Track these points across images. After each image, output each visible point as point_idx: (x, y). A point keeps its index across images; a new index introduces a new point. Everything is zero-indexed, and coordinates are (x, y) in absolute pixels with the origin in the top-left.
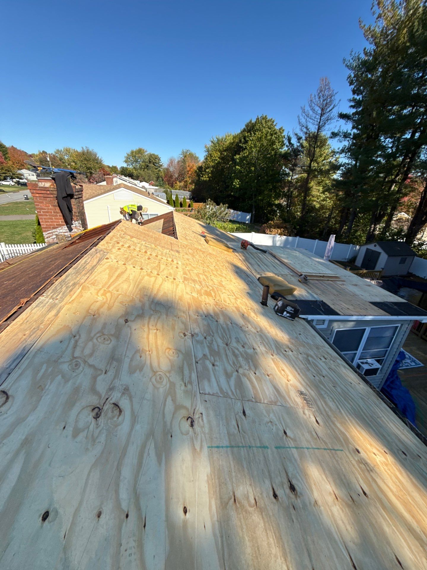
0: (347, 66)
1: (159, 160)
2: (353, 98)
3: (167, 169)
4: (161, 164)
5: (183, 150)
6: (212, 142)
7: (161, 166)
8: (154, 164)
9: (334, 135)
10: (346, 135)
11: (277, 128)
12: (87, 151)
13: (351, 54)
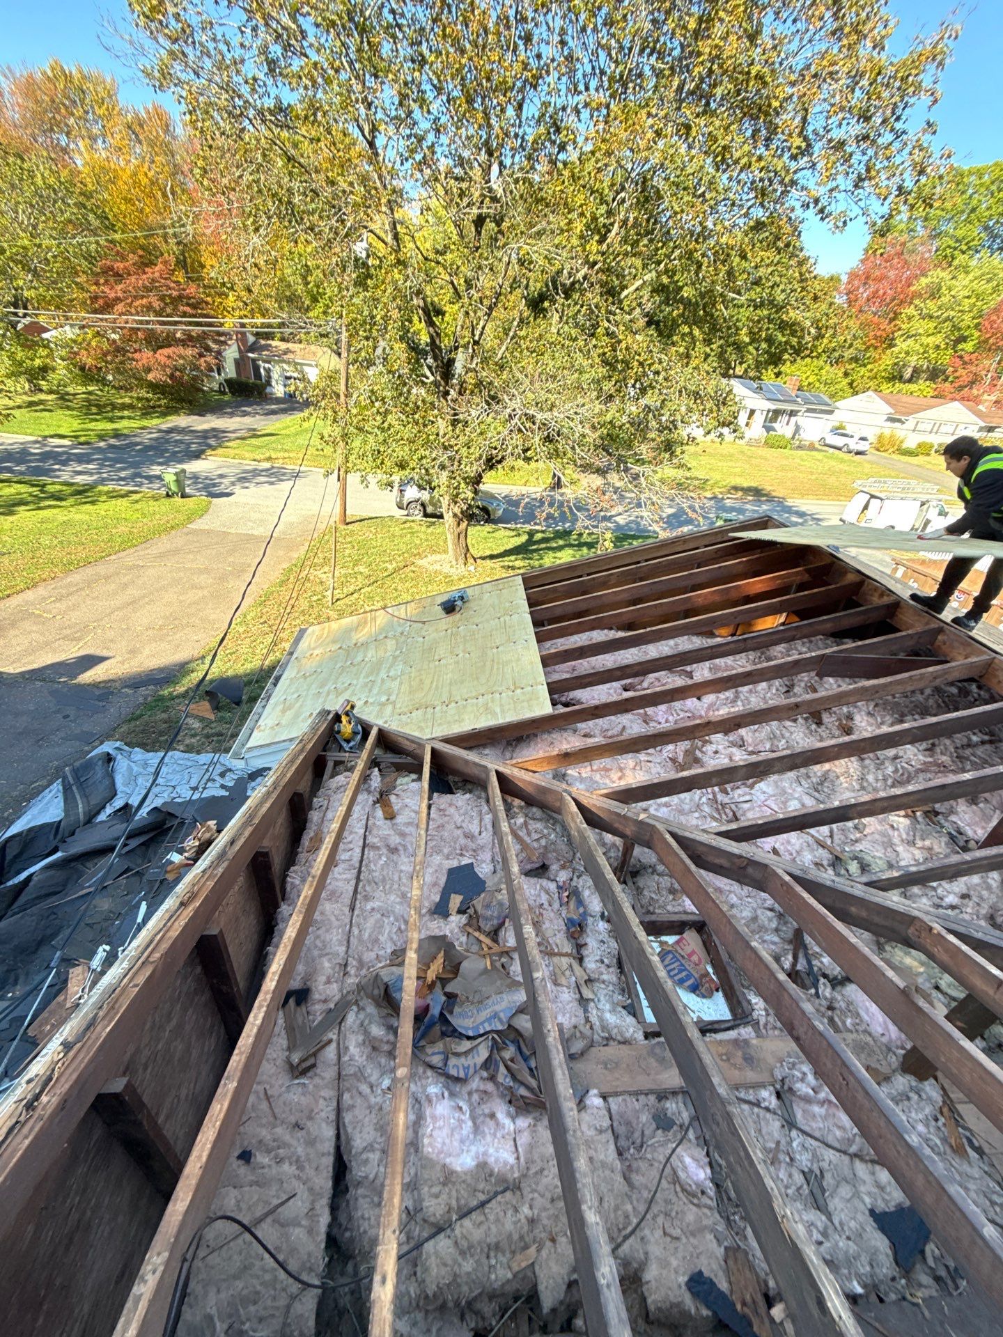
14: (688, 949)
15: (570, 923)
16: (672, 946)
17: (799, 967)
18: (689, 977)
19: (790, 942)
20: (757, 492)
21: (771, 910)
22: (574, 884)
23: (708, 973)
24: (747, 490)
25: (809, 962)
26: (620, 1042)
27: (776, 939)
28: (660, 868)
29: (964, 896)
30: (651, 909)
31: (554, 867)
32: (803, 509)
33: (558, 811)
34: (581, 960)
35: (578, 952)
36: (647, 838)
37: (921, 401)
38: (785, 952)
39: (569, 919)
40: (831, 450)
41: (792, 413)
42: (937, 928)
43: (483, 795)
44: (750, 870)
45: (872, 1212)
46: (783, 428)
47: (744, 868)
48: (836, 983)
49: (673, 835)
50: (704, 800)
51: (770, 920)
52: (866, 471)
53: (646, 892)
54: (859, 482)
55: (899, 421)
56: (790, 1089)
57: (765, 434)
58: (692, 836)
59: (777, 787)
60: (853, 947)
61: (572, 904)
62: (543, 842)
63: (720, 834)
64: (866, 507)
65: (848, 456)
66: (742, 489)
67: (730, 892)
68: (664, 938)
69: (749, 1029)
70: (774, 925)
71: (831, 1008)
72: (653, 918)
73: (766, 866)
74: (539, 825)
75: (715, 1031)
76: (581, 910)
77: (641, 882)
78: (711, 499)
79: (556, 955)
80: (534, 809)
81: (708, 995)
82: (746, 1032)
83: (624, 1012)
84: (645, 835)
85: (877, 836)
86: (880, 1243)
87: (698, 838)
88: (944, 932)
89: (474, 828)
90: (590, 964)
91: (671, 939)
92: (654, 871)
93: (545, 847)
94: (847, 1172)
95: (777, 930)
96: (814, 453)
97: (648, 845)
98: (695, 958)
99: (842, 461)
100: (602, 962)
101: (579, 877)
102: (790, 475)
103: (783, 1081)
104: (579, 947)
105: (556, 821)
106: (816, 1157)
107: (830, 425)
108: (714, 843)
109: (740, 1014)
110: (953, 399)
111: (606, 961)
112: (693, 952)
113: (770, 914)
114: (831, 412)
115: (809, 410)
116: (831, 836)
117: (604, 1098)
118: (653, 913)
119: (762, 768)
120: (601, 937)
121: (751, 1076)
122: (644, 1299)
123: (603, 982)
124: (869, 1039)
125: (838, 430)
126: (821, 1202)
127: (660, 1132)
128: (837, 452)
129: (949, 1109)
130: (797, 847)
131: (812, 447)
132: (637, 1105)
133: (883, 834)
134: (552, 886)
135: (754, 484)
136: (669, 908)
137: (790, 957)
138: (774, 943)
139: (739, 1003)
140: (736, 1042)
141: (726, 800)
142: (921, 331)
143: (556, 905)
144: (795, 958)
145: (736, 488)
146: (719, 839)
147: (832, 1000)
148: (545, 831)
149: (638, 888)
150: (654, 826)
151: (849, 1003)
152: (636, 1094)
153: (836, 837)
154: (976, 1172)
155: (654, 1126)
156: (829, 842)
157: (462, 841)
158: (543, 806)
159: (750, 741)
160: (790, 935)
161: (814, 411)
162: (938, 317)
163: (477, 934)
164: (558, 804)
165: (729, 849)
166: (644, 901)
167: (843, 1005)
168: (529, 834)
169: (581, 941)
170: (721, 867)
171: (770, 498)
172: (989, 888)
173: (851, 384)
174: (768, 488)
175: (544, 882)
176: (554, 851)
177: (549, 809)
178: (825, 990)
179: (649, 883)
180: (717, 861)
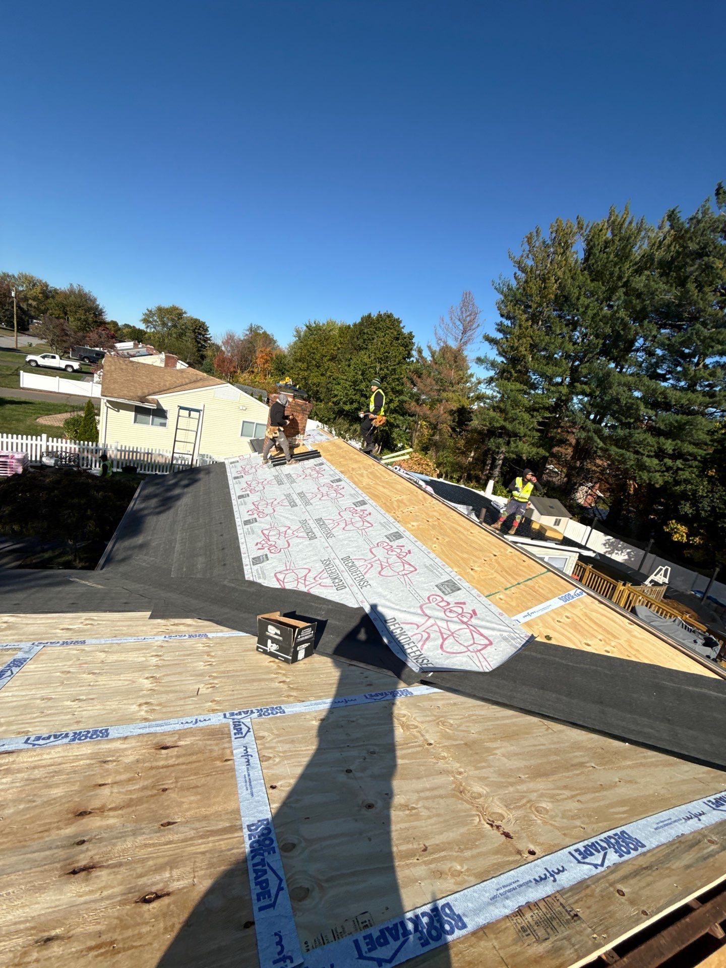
0: (496, 289)
1: (206, 330)
2: (501, 322)
3: (218, 347)
4: (208, 336)
5: (251, 325)
6: (307, 327)
7: (208, 339)
9: (479, 361)
10: (493, 364)
11: (406, 331)
12: (79, 291)
13: (500, 278)
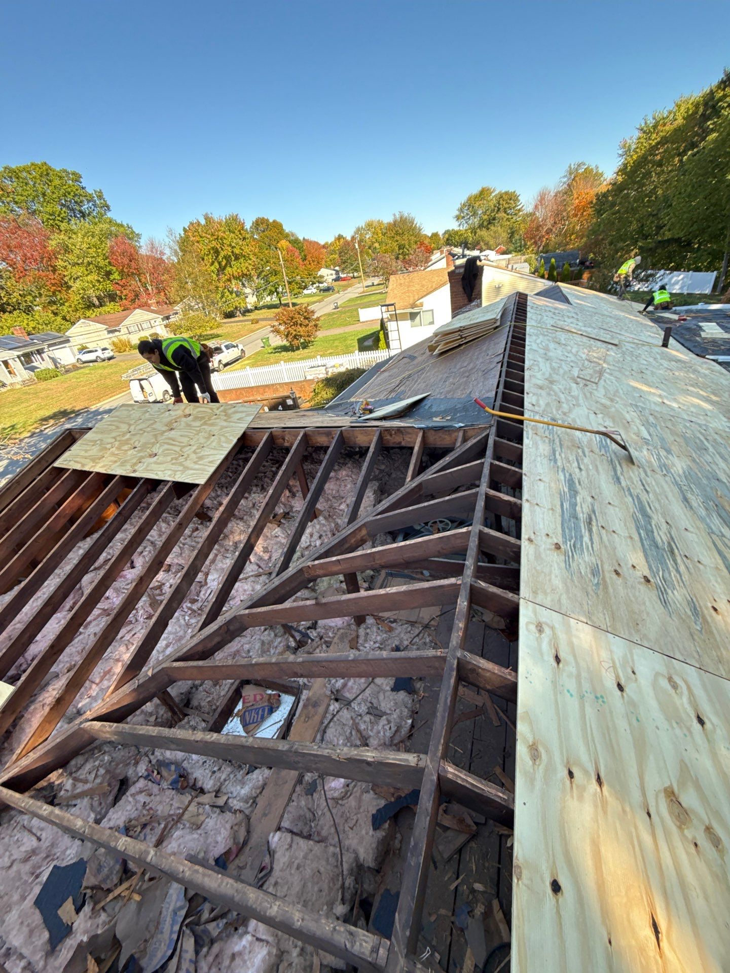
1: (518, 199)
3: (531, 215)
4: (519, 207)
5: (570, 167)
7: (519, 210)
8: (505, 212)
12: (401, 218)
14: (252, 698)
15: (174, 785)
16: (243, 708)
17: (298, 638)
18: (263, 711)
19: (285, 633)
20: (64, 414)
21: (265, 630)
22: (154, 762)
23: (270, 695)
24: (54, 416)
25: (299, 631)
26: (261, 793)
27: (279, 639)
28: (197, 682)
29: (320, 537)
30: (214, 707)
31: (130, 772)
32: (107, 407)
33: (92, 740)
34: (202, 791)
35: (196, 790)
36: (166, 679)
37: (118, 315)
38: (287, 640)
39: (171, 784)
40: (91, 364)
41: (40, 352)
42: (310, 564)
43: (13, 813)
44: (232, 628)
45: (393, 690)
46: (42, 364)
47: (228, 630)
48: (314, 626)
49: (176, 660)
50: (187, 618)
51: (269, 635)
52: (124, 367)
53: (203, 704)
54: (124, 375)
55: (116, 331)
56: (337, 691)
57: (32, 373)
58: (188, 647)
59: (217, 570)
60: (291, 609)
61: (165, 773)
62: (102, 771)
63: (201, 629)
64: (142, 388)
65: (106, 363)
66: (51, 417)
67: (242, 646)
68: (236, 711)
69: (305, 692)
70: (273, 635)
71: (321, 638)
72: (219, 710)
73: (235, 617)
74: (88, 766)
75: (294, 715)
76: (173, 767)
77: (195, 703)
78: (31, 436)
79: (183, 814)
80: (73, 762)
81: (279, 703)
82: (305, 695)
83: (249, 776)
84: (165, 678)
85: (275, 547)
86: (402, 695)
87: (192, 645)
88: (313, 563)
89: (30, 842)
90: (209, 785)
91: (240, 706)
92: (196, 687)
93: (108, 771)
94: (377, 689)
95: (276, 635)
96: (80, 371)
97: (172, 682)
98: (258, 697)
99: (104, 368)
100: (214, 772)
101: (153, 754)
102: (77, 391)
103: (332, 692)
104: (194, 787)
105: (99, 748)
106: (365, 701)
107: (75, 349)
108: (202, 637)
109: (295, 692)
110: (135, 308)
111: (216, 769)
112: (255, 696)
113: (266, 633)
114: (68, 341)
115: (49, 346)
116: (260, 567)
117: (279, 829)
118: (217, 707)
119: (192, 573)
120: (201, 763)
121: (321, 710)
122: (369, 867)
123: (225, 780)
124: (342, 631)
125: (83, 350)
126: (379, 713)
127: (315, 795)
128: (96, 364)
129: (378, 619)
130: (250, 589)
131: (75, 368)
132: (295, 804)
133: (276, 544)
134: (141, 783)
135: (56, 410)
136: (222, 693)
137: (291, 639)
138: (280, 643)
139: (292, 687)
140: (305, 706)
141: (199, 604)
142: (79, 274)
143: (155, 789)
144: (293, 637)
145: (46, 419)
146: (203, 632)
147: (319, 635)
148: (97, 763)
149: (197, 708)
150: (163, 669)
151: (324, 627)
152: (290, 800)
153: (262, 565)
154: (399, 629)
155: (310, 797)
156: (261, 570)
157: (27, 867)
158: (76, 753)
159: (183, 562)
160: (282, 630)
161: (54, 344)
162: (82, 263)
163: (111, 896)
164: (86, 736)
165: (212, 631)
166: (206, 709)
167: (323, 631)
168: (86, 781)
169: (191, 782)
170: (219, 643)
171: (78, 413)
172: (324, 525)
173: (64, 318)
174: (68, 407)
175: (132, 790)
176: (117, 765)
177: (83, 747)
178: (313, 634)
179: (200, 697)
180: (214, 643)
